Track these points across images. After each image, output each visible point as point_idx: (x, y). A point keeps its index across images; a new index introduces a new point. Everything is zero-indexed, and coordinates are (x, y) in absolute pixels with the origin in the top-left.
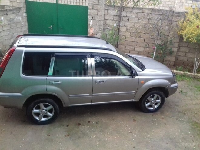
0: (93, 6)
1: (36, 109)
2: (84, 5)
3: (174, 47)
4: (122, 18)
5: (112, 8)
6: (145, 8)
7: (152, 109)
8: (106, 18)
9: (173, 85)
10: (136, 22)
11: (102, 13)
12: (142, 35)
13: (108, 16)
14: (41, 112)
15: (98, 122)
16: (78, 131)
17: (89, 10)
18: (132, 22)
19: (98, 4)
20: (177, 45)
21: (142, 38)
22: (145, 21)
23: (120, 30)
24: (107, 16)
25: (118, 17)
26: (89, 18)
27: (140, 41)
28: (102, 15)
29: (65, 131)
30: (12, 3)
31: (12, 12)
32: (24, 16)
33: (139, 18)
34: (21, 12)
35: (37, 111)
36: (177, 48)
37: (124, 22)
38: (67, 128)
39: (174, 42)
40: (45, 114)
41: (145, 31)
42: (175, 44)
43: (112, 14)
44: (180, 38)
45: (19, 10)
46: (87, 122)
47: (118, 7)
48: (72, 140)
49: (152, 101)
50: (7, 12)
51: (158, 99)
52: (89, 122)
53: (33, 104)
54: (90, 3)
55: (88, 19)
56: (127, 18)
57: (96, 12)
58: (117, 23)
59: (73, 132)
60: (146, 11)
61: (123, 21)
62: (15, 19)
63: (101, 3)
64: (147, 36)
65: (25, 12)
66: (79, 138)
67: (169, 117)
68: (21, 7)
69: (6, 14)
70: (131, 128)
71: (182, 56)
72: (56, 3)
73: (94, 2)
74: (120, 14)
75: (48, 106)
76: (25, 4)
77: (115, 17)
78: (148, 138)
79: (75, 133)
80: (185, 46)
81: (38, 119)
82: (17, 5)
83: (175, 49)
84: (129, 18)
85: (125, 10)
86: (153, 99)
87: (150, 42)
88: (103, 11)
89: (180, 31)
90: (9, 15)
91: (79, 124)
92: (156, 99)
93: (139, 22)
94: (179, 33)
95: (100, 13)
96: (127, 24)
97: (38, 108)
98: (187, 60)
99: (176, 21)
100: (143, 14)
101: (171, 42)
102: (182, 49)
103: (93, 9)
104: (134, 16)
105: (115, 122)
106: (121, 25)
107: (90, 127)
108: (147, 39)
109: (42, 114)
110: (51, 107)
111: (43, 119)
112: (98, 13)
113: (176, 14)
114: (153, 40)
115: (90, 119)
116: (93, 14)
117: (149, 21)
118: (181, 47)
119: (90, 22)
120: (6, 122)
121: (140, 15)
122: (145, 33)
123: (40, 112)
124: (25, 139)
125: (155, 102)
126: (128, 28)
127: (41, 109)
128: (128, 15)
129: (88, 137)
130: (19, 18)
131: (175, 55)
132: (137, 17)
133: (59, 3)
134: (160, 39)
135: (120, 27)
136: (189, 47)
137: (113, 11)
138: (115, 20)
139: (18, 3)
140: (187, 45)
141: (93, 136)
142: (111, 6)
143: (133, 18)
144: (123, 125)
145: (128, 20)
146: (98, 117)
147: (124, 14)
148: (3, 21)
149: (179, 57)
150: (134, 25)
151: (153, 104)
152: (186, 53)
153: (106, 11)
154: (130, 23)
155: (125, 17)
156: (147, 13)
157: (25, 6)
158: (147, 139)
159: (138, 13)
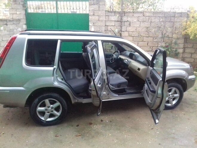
0: (94, 12)
1: (40, 106)
2: (84, 12)
3: (180, 48)
4: (123, 23)
5: (113, 13)
6: (146, 12)
7: (170, 105)
8: (107, 24)
9: (190, 77)
10: (138, 26)
11: (103, 18)
12: (145, 39)
13: (110, 22)
14: (47, 110)
15: (112, 121)
16: (90, 130)
17: (90, 17)
18: (134, 27)
19: (99, 10)
20: (182, 46)
21: (145, 42)
22: (147, 24)
23: (122, 35)
24: (108, 22)
25: (119, 22)
26: (90, 24)
27: (143, 45)
28: (103, 21)
29: (76, 131)
30: (12, 15)
31: (12, 23)
32: (24, 28)
33: (140, 22)
34: (21, 23)
35: (42, 109)
36: (182, 50)
37: (126, 27)
38: (77, 127)
39: (179, 43)
40: (52, 113)
41: (147, 35)
42: (180, 45)
43: (113, 20)
44: (184, 39)
45: (19, 21)
46: (99, 121)
47: (119, 13)
48: (85, 139)
49: (170, 95)
50: (7, 22)
51: (176, 93)
52: (102, 121)
53: (37, 100)
54: (91, 9)
55: (89, 26)
56: (128, 23)
57: (97, 18)
58: (118, 28)
59: (85, 132)
60: (147, 14)
61: (124, 26)
62: (15, 30)
63: (102, 8)
64: (150, 39)
65: (25, 24)
66: (93, 137)
67: (191, 113)
68: (21, 19)
69: (6, 24)
70: (151, 125)
71: (188, 58)
72: (56, 12)
73: (95, 8)
74: (121, 19)
75: (55, 102)
76: (25, 15)
77: (116, 23)
78: (174, 134)
79: (87, 133)
80: (190, 47)
81: (43, 119)
82: (17, 17)
83: (181, 51)
84: (130, 23)
85: (126, 15)
86: (170, 93)
87: (154, 46)
88: (104, 17)
89: (184, 31)
90: (8, 26)
91: (91, 124)
92: (174, 94)
93: (141, 26)
94: (184, 33)
95: (101, 19)
96: (129, 29)
97: (43, 105)
98: (194, 61)
99: (178, 22)
100: (144, 17)
101: (176, 43)
102: (188, 50)
103: (94, 15)
104: (135, 20)
105: (131, 120)
106: (123, 30)
107: (104, 126)
108: (151, 42)
109: (48, 113)
110: (58, 104)
111: (49, 120)
112: (99, 19)
113: (178, 15)
114: (156, 43)
115: (102, 118)
116: (94, 20)
117: (151, 24)
118: (186, 49)
119: (92, 28)
120: (6, 124)
121: (141, 18)
122: (148, 36)
123: (45, 110)
124: (28, 141)
125: (173, 96)
126: (130, 33)
127: (47, 106)
128: (129, 19)
129: (104, 135)
130: (19, 29)
131: (181, 56)
132: (139, 21)
133: (59, 13)
134: (164, 41)
135: (122, 32)
136: (194, 48)
137: (114, 17)
138: (117, 25)
139: (18, 15)
140: (192, 46)
141: (108, 135)
142: (111, 12)
143: (135, 22)
144: (141, 123)
145: (130, 24)
146: (111, 116)
147: (125, 19)
148: (3, 31)
149: (185, 58)
150: (136, 29)
151: (171, 99)
152: (192, 54)
153: (107, 17)
154: (132, 28)
155: (126, 21)
156: (149, 16)
157: (25, 18)
158: (172, 135)
159: (139, 16)
